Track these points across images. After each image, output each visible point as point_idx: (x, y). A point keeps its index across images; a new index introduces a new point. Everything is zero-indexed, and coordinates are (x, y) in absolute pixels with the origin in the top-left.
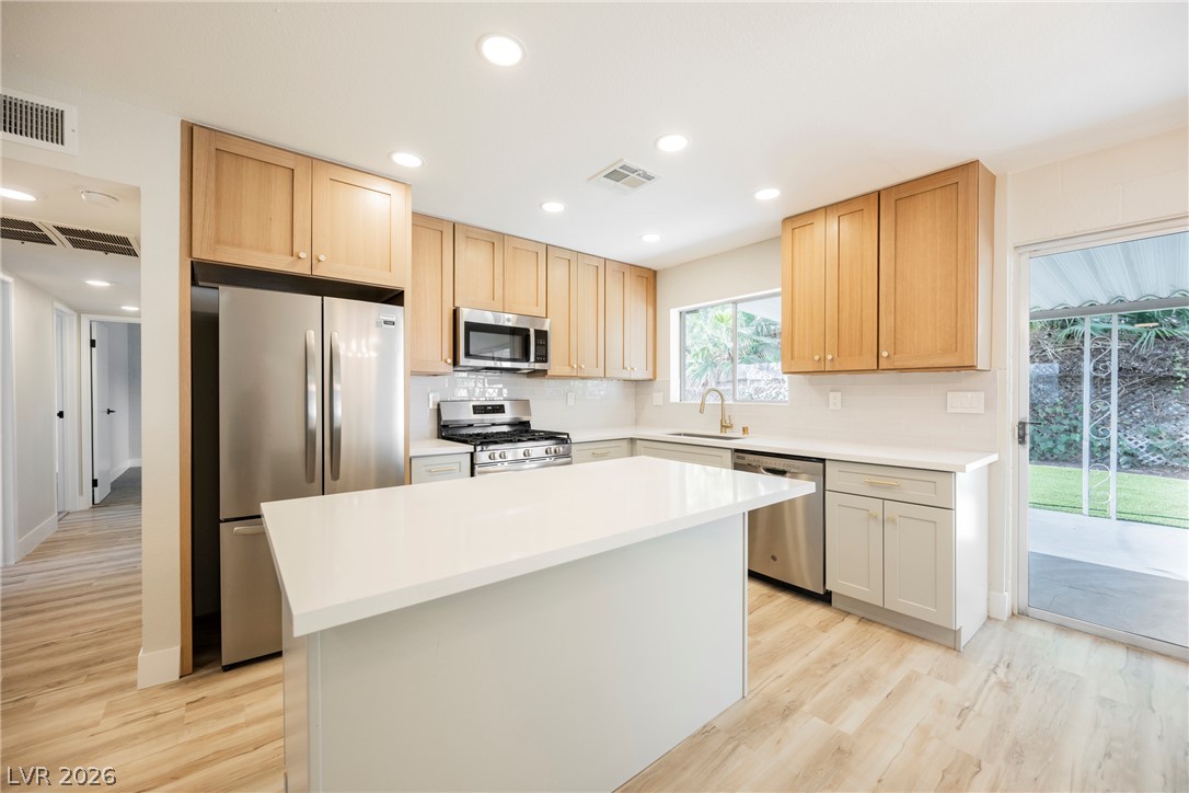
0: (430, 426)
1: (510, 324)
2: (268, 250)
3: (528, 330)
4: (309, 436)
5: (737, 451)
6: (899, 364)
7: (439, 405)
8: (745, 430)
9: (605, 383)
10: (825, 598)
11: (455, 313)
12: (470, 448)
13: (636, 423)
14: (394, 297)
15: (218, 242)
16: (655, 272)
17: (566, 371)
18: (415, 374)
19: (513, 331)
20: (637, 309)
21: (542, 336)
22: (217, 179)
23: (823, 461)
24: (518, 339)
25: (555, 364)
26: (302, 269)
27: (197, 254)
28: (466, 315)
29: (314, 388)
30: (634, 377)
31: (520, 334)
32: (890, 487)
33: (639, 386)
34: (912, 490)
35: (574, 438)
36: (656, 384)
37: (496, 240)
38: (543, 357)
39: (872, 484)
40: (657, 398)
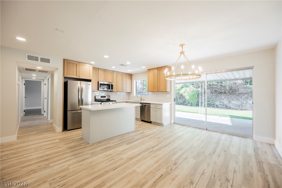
0: (94, 99)
1: (107, 84)
2: (73, 75)
3: (110, 85)
4: (79, 100)
5: (141, 103)
6: (160, 91)
7: (95, 96)
8: (144, 100)
9: (122, 93)
10: (150, 122)
11: (98, 82)
12: (101, 102)
13: (129, 99)
14: (90, 81)
15: (67, 74)
16: (132, 74)
17: (116, 91)
18: (93, 91)
19: (107, 85)
20: (128, 81)
21: (112, 85)
22: (67, 66)
23: (150, 104)
24: (108, 86)
25: (114, 90)
26: (78, 77)
27: (65, 76)
28: (100, 82)
29: (80, 93)
30: (128, 92)
31: (108, 85)
32: (157, 107)
33: (129, 93)
34: (159, 107)
35: (117, 101)
36: (132, 93)
37: (105, 70)
38: (112, 89)
39: (155, 107)
40: (132, 95)
